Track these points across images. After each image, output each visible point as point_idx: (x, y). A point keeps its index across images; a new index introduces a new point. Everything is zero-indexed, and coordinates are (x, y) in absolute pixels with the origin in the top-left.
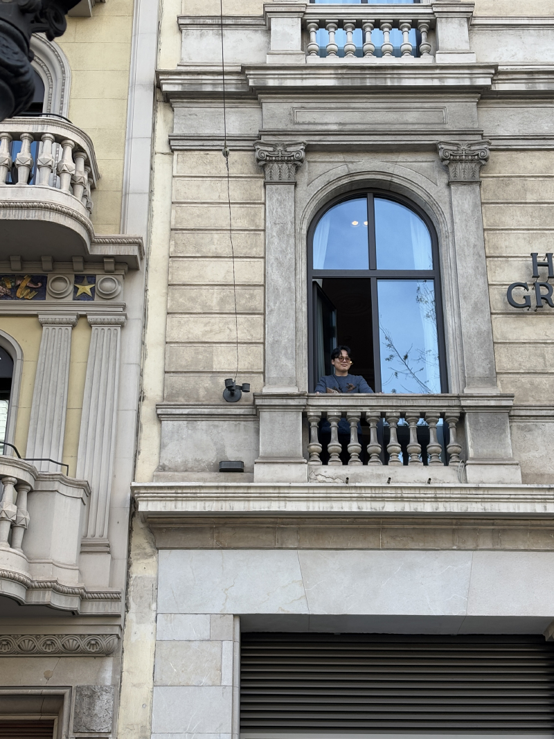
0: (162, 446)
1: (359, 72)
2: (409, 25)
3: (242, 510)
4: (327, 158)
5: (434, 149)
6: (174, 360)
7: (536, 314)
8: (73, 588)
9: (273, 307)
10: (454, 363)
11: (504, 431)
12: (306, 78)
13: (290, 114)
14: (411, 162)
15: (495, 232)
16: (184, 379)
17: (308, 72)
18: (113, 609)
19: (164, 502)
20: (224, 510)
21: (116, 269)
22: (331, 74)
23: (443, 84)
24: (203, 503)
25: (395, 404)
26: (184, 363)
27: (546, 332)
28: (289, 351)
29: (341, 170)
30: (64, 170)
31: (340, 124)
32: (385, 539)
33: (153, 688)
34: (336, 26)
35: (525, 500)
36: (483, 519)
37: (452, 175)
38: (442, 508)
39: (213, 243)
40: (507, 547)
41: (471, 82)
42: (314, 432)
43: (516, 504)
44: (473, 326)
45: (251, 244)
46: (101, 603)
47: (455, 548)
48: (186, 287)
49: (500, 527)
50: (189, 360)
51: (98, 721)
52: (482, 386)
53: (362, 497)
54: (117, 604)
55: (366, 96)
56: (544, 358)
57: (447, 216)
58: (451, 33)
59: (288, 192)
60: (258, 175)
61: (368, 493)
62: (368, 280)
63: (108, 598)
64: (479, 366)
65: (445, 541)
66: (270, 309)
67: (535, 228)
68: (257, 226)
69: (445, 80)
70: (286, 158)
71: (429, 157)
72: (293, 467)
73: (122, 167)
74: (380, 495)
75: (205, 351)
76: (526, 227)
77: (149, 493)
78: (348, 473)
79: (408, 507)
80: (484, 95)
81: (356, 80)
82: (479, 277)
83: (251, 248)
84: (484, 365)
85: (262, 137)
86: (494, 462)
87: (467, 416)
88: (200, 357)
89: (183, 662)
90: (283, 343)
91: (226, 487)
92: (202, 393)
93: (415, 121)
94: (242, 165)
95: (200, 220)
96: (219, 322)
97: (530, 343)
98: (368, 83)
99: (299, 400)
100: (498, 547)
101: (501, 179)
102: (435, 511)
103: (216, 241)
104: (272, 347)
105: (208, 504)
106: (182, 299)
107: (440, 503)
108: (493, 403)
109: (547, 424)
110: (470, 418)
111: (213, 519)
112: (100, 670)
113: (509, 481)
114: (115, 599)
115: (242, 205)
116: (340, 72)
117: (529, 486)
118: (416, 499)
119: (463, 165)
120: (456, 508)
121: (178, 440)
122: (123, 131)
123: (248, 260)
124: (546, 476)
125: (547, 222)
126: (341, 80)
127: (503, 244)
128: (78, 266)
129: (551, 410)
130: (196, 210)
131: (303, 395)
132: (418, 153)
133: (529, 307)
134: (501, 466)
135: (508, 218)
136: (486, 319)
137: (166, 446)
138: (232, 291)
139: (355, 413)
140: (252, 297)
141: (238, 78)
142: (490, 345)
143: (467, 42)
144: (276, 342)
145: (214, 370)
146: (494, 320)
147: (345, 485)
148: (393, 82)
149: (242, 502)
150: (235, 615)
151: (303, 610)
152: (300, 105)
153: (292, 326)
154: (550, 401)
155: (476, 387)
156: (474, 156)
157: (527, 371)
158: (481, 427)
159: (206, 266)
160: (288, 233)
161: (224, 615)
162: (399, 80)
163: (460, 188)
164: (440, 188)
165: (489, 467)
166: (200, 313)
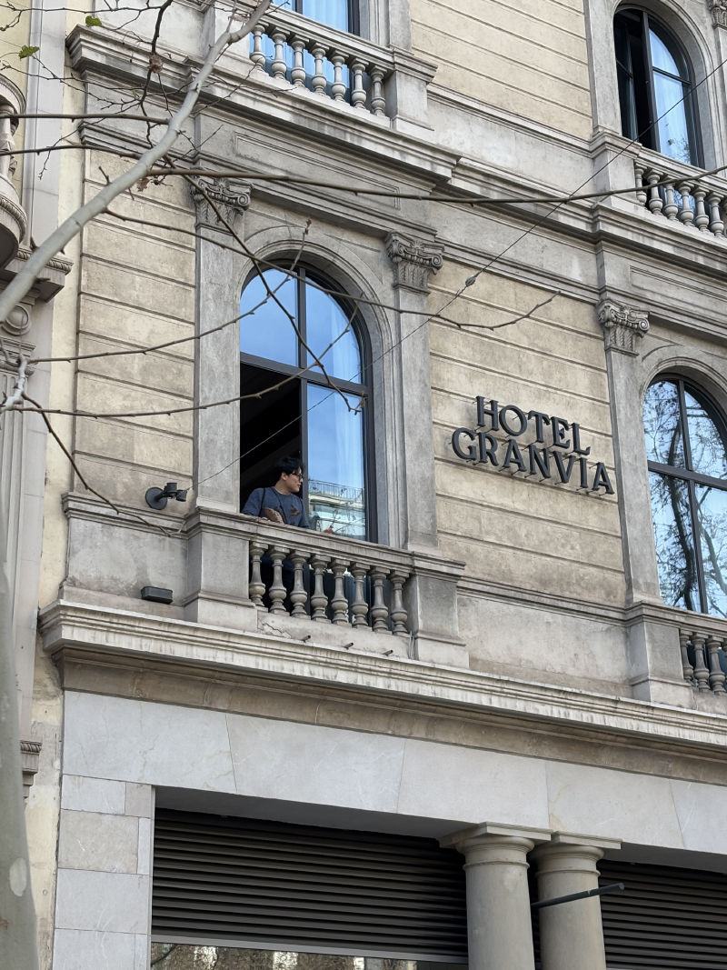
0: (69, 554)
1: (318, 114)
2: (364, 67)
3: (183, 656)
4: (267, 211)
5: (383, 237)
6: (87, 436)
7: (474, 469)
9: (207, 394)
10: (392, 509)
11: (452, 605)
12: (259, 101)
13: (232, 140)
14: (355, 244)
15: (438, 358)
16: (98, 466)
17: (262, 93)
19: (93, 631)
20: (163, 653)
22: (287, 105)
23: (403, 160)
24: (139, 639)
25: (348, 551)
26: (98, 444)
27: (482, 492)
28: (226, 456)
29: (282, 233)
31: (286, 172)
32: (322, 713)
33: (56, 871)
34: (285, 39)
35: (473, 689)
36: (426, 704)
37: (401, 276)
38: (394, 686)
39: (134, 288)
40: (440, 738)
41: (432, 168)
42: (257, 569)
43: (465, 692)
44: (417, 469)
45: (180, 301)
47: (390, 732)
48: (102, 340)
49: (440, 716)
50: (105, 441)
52: (424, 544)
53: (316, 661)
54: (33, 758)
55: (319, 145)
56: (480, 523)
57: (392, 325)
58: (410, 96)
60: (188, 210)
61: (322, 657)
62: (298, 381)
63: (24, 750)
64: (422, 519)
65: (380, 723)
66: (204, 396)
67: (476, 364)
68: (186, 279)
69: (406, 155)
70: (227, 199)
71: (374, 244)
72: (241, 610)
73: (21, 145)
74: (335, 662)
75: (125, 434)
76: (467, 361)
77: (78, 617)
78: (297, 627)
79: (361, 680)
80: (440, 189)
81: (313, 123)
82: (424, 410)
83: (179, 307)
84: (426, 518)
85: (201, 161)
86: (444, 640)
87: (417, 578)
88: (119, 440)
89: (93, 841)
90: (219, 445)
92: (120, 490)
94: (169, 190)
95: (119, 251)
96: (142, 399)
97: (467, 501)
98: (327, 131)
99: (248, 525)
100: (430, 737)
101: (445, 294)
102: (387, 688)
103: (138, 286)
104: (206, 447)
105: (145, 642)
107: (392, 680)
108: (445, 569)
109: (480, 601)
110: (420, 582)
111: (143, 662)
113: (458, 665)
114: (33, 751)
115: (169, 246)
116: (298, 106)
117: (477, 673)
118: (369, 672)
119: (413, 266)
120: (407, 687)
121: (91, 548)
123: (176, 322)
124: (480, 662)
125: (488, 360)
126: (298, 117)
127: (446, 376)
129: (487, 585)
130: (115, 236)
131: (254, 521)
132: (364, 237)
133: (474, 459)
134: (451, 646)
135: (450, 345)
136: (430, 463)
137: (76, 553)
138: (157, 360)
139: (303, 553)
140: (180, 373)
141: (177, 71)
142: (433, 496)
143: (425, 113)
144: (210, 441)
145: (135, 462)
146: (436, 467)
147: (302, 643)
148: (353, 140)
149: (185, 647)
150: (153, 786)
151: (230, 789)
152: (243, 132)
153: (229, 423)
154: (484, 574)
155: (419, 544)
156: (427, 260)
157: (464, 535)
158: (430, 595)
159: (125, 317)
160: (226, 300)
161: (142, 784)
162: (359, 139)
163: (408, 294)
164: (385, 287)
165: (439, 644)
166: (119, 380)
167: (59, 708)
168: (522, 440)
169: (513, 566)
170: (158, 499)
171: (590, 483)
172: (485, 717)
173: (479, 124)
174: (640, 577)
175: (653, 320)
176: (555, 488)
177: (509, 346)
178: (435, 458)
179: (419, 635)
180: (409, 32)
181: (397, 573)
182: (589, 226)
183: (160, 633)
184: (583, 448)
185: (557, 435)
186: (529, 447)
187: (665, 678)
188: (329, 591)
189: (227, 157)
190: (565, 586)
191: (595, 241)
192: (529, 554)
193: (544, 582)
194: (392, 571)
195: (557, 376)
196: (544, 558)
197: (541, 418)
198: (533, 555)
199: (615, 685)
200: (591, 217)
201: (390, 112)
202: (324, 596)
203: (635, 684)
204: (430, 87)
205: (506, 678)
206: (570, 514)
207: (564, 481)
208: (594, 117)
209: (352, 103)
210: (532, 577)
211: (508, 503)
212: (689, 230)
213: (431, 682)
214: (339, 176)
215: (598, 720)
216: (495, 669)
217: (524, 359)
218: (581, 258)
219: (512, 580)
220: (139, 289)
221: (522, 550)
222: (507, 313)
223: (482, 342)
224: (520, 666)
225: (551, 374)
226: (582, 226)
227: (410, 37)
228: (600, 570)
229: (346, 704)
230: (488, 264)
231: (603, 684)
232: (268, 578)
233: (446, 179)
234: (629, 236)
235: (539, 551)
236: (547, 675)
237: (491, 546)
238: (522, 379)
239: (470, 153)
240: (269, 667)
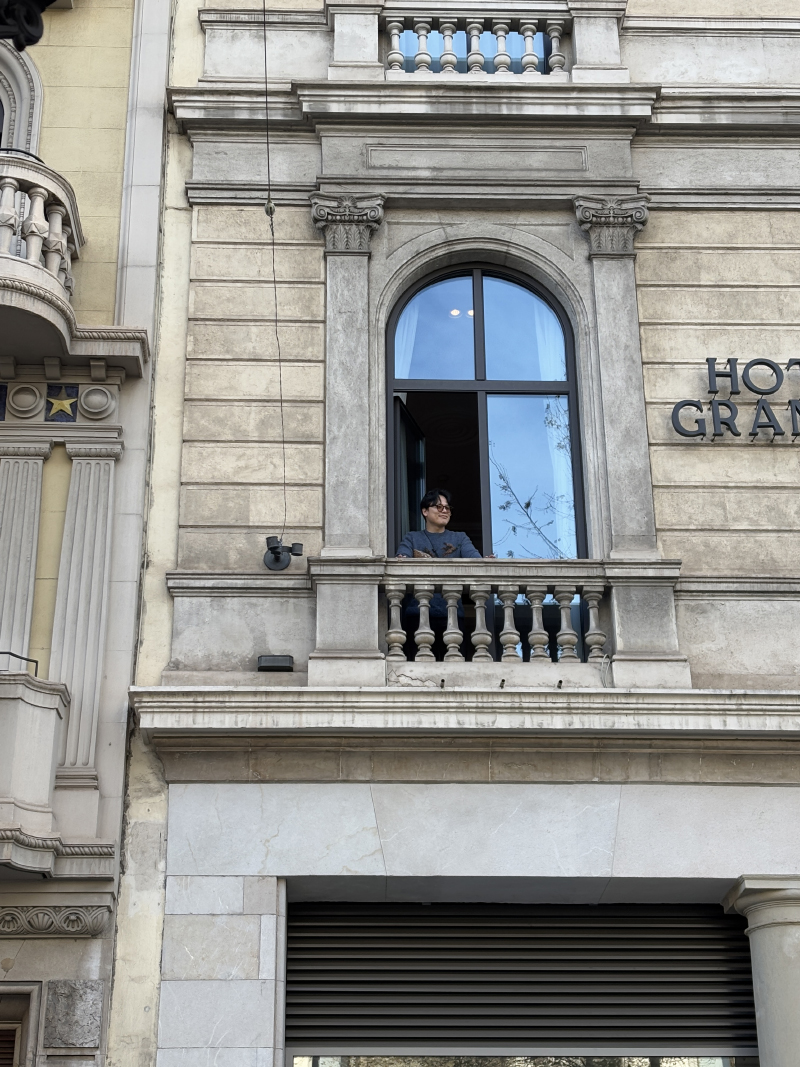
0: (174, 634)
1: (461, 94)
2: (533, 27)
3: (291, 726)
4: (414, 218)
5: (568, 206)
6: (193, 508)
7: (714, 446)
8: (44, 840)
9: (336, 433)
10: (595, 515)
11: (667, 613)
12: (385, 102)
13: (362, 154)
14: (535, 225)
15: (655, 327)
16: (206, 536)
17: (388, 93)
18: (102, 869)
19: (177, 715)
20: (264, 726)
21: (107, 377)
22: (421, 97)
23: (582, 113)
24: (234, 715)
25: (511, 574)
26: (207, 513)
27: (727, 472)
28: (360, 497)
29: (435, 235)
30: (33, 232)
31: (434, 169)
32: (496, 768)
33: (160, 984)
34: (428, 27)
35: (696, 712)
36: (636, 739)
37: (594, 245)
38: (578, 722)
39: (250, 340)
40: (671, 778)
41: (623, 111)
42: (395, 614)
43: (684, 717)
44: (623, 461)
45: (306, 342)
46: (85, 860)
47: (596, 779)
48: (210, 403)
49: (660, 751)
50: (215, 509)
51: (80, 1031)
52: (636, 548)
53: (463, 708)
54: (107, 862)
55: (472, 128)
56: (724, 509)
57: (588, 303)
58: (594, 39)
59: (359, 267)
60: (315, 242)
61: (472, 701)
62: (474, 395)
63: (95, 854)
64: (631, 520)
65: (581, 770)
66: (332, 436)
67: (712, 321)
68: (313, 315)
69: (585, 107)
70: (356, 217)
71: (562, 218)
72: (364, 663)
73: (117, 226)
74: (490, 705)
75: (238, 496)
76: (700, 321)
77: (156, 701)
78: (444, 672)
79: (530, 722)
80: (641, 130)
81: (457, 106)
82: (632, 391)
83: (305, 347)
84: (639, 517)
85: (322, 186)
86: (652, 658)
87: (614, 591)
88: (231, 504)
89: (204, 946)
90: (351, 485)
91: (267, 693)
92: (233, 556)
93: (543, 166)
94: (292, 227)
95: (231, 306)
96: (259, 454)
97: (704, 487)
98: (475, 110)
99: (373, 568)
100: (658, 779)
101: (664, 251)
102: (568, 727)
103: (253, 337)
104: (335, 491)
105: (241, 717)
106: (204, 421)
107: (575, 717)
108: (651, 573)
109: (727, 603)
110: (618, 594)
111: (248, 740)
112: (83, 958)
113: (673, 685)
115: (292, 285)
116: (434, 93)
117: (702, 692)
118: (541, 710)
119: (611, 230)
120: (597, 722)
121: (197, 625)
122: (119, 176)
123: (301, 364)
124: (725, 678)
125: (730, 313)
126: (436, 106)
127: (666, 344)
128: (53, 371)
129: (733, 582)
130: (225, 291)
131: (379, 560)
132: (546, 213)
133: (704, 435)
134: (663, 664)
135: (673, 308)
136: (643, 452)
137: (180, 634)
138: (278, 410)
139: (454, 587)
140: (306, 418)
141: (287, 100)
142: (650, 490)
143: (617, 53)
144: (340, 484)
145: (251, 524)
146: (653, 454)
147: (440, 689)
149: (291, 715)
150: (279, 878)
151: (378, 870)
152: (376, 141)
155: (628, 550)
156: (627, 217)
157: (700, 528)
158: (634, 607)
159: (239, 373)
160: (358, 326)
161: (264, 877)
162: (519, 106)
163: (606, 263)
164: (577, 264)
165: (645, 664)
166: (231, 441)
167: (163, 804)
169: (778, 554)
173: (709, 45)
178: (651, 444)
183: (256, 704)
186: (790, 403)
188: (495, 625)
189: (356, 173)
201: (568, 65)
211: (768, 477)
213: (632, 712)
214: (505, 154)
216: (750, 683)
217: (786, 300)
219: (776, 571)
221: (791, 531)
222: (758, 251)
223: (721, 294)
224: (794, 674)
232: (410, 623)
233: (645, 119)
237: (742, 535)
238: (784, 325)
239: (696, 81)
240: (402, 723)
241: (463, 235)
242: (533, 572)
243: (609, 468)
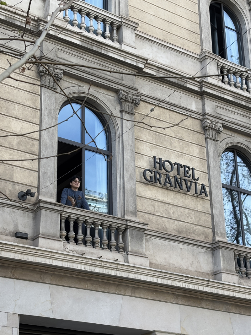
1: (91, 41)
2: (109, 23)
3: (32, 261)
4: (69, 80)
7: (152, 185)
9: (44, 154)
11: (143, 240)
13: (56, 51)
14: (105, 94)
15: (138, 141)
20: (24, 259)
22: (78, 38)
23: (125, 61)
24: (14, 254)
25: (100, 218)
27: (155, 195)
28: (51, 179)
29: (76, 89)
32: (89, 285)
34: (78, 11)
35: (151, 276)
36: (131, 281)
37: (123, 107)
38: (119, 274)
39: (15, 110)
40: (137, 295)
41: (136, 64)
42: (63, 225)
43: (147, 276)
44: (129, 185)
45: (34, 116)
47: (116, 293)
49: (137, 286)
52: (131, 216)
53: (87, 263)
55: (91, 54)
56: (154, 207)
57: (120, 127)
58: (128, 35)
59: (53, 93)
60: (37, 79)
61: (89, 262)
62: (81, 149)
64: (131, 206)
65: (112, 289)
66: (43, 154)
67: (153, 143)
68: (36, 107)
69: (126, 59)
70: (53, 75)
71: (113, 94)
72: (57, 242)
74: (95, 264)
75: (10, 169)
76: (150, 142)
78: (79, 249)
79: (105, 271)
81: (89, 45)
82: (132, 161)
83: (33, 118)
84: (133, 205)
85: (42, 59)
86: (139, 255)
87: (128, 230)
88: (7, 172)
90: (48, 174)
91: (27, 248)
92: (8, 192)
94: (30, 71)
95: (9, 95)
96: (17, 155)
97: (149, 199)
98: (94, 48)
99: (60, 207)
100: (133, 295)
101: (141, 115)
102: (116, 275)
104: (43, 175)
105: (16, 255)
107: (118, 271)
108: (140, 226)
109: (154, 239)
110: (130, 231)
111: (15, 263)
113: (144, 265)
115: (29, 93)
116: (83, 38)
118: (109, 268)
119: (128, 103)
120: (124, 275)
123: (32, 124)
124: (153, 264)
125: (158, 142)
126: (82, 43)
127: (141, 148)
129: (157, 233)
131: (62, 205)
132: (109, 91)
133: (152, 182)
134: (142, 258)
135: (143, 135)
136: (134, 183)
138: (24, 139)
139: (82, 219)
140: (33, 145)
141: (35, 23)
142: (135, 196)
143: (134, 42)
144: (45, 173)
145: (14, 181)
146: (137, 185)
147: (81, 256)
148: (105, 52)
149: (33, 257)
150: (19, 315)
151: (51, 316)
152: (60, 48)
153: (53, 166)
154: (156, 228)
155: (129, 216)
156: (134, 101)
157: (148, 212)
158: (134, 237)
159: (11, 122)
160: (52, 115)
161: (14, 314)
162: (107, 52)
163: (126, 114)
164: (117, 112)
165: (137, 257)
166: (7, 148)
168: (171, 174)
169: (167, 226)
170: (23, 196)
171: (199, 192)
172: (155, 287)
173: (156, 47)
174: (218, 230)
175: (225, 127)
176: (184, 194)
177: (166, 136)
178: (137, 181)
179: (129, 253)
180: (128, 10)
181: (120, 228)
182: (199, 89)
183: (23, 251)
184: (196, 178)
185: (186, 172)
186: (174, 177)
187: (228, 272)
188: (93, 235)
189: (54, 58)
190: (188, 234)
191: (201, 95)
192: (174, 221)
193: (180, 232)
194: (118, 227)
195: (186, 149)
196: (180, 222)
197: (179, 165)
198: (175, 221)
199: (208, 274)
200: (200, 85)
201: (120, 41)
202: (90, 237)
203: (216, 274)
204: (136, 32)
205: (164, 271)
206: (190, 204)
207: (188, 191)
208: (201, 45)
209: (105, 37)
210: (175, 229)
211: (166, 200)
212: (239, 91)
213: (134, 273)
215: (201, 288)
216: (159, 267)
217: (173, 142)
218: (196, 101)
219: (167, 231)
220: (17, 110)
222: (166, 123)
223: (156, 134)
224: (170, 266)
225: (183, 148)
226: (196, 89)
227: (128, 12)
228: (203, 227)
229: (98, 281)
230: (159, 103)
231: (203, 274)
233: (142, 69)
234: (215, 93)
235: (178, 219)
236: (180, 270)
237: (159, 217)
238: (172, 150)
239: (152, 59)
240: (67, 266)
241: (84, 91)
242: (107, 219)
243: (125, 186)
